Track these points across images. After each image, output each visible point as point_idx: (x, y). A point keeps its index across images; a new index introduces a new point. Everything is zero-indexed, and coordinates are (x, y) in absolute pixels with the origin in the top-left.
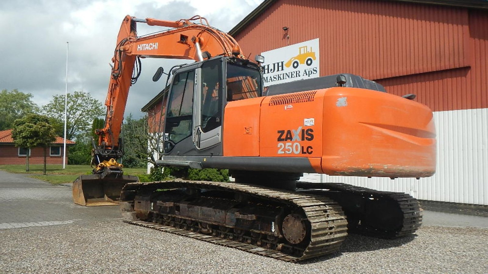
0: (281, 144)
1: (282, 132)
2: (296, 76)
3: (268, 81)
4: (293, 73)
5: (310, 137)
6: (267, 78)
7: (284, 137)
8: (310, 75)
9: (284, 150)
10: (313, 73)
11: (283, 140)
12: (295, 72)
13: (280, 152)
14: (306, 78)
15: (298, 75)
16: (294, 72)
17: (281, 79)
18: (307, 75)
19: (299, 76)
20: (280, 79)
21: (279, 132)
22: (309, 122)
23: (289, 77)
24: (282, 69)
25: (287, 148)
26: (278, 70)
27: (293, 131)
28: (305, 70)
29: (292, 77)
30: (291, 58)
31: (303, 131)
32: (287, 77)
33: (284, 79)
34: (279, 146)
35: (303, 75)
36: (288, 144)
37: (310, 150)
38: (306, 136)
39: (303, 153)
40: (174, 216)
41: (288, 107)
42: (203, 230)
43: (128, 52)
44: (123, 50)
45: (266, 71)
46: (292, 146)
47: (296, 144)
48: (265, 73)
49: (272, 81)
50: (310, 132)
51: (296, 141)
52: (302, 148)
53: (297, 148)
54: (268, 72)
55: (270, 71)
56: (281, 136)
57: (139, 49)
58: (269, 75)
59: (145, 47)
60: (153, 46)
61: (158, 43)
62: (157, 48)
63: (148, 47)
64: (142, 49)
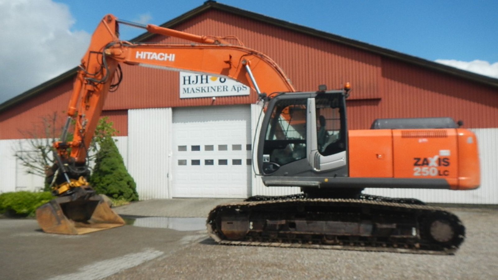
0: (416, 168)
1: (419, 159)
2: (223, 90)
3: (189, 91)
4: (219, 88)
5: (446, 164)
6: (188, 89)
7: (420, 162)
8: (239, 91)
9: (421, 172)
10: (243, 90)
11: (419, 165)
12: (222, 87)
13: (416, 174)
14: (235, 93)
15: (225, 90)
17: (205, 91)
18: (235, 90)
19: (227, 90)
20: (203, 91)
21: (415, 159)
22: (445, 153)
23: (215, 90)
24: (207, 82)
25: (424, 171)
26: (202, 82)
27: (430, 159)
28: (234, 87)
29: (218, 91)
31: (439, 159)
32: (213, 90)
33: (208, 91)
34: (415, 170)
35: (232, 91)
36: (425, 168)
37: (446, 173)
38: (442, 163)
39: (440, 175)
40: (288, 232)
41: (421, 140)
42: (328, 241)
43: (118, 58)
44: (110, 54)
45: (187, 82)
46: (428, 170)
47: (432, 168)
48: (184, 83)
49: (194, 92)
50: (446, 160)
51: (433, 166)
52: (439, 172)
53: (433, 171)
54: (189, 83)
55: (191, 82)
56: (417, 162)
57: (139, 57)
58: (190, 87)
59: (151, 55)
60: (166, 57)
61: (174, 55)
62: (173, 60)
63: (156, 57)
64: (144, 57)
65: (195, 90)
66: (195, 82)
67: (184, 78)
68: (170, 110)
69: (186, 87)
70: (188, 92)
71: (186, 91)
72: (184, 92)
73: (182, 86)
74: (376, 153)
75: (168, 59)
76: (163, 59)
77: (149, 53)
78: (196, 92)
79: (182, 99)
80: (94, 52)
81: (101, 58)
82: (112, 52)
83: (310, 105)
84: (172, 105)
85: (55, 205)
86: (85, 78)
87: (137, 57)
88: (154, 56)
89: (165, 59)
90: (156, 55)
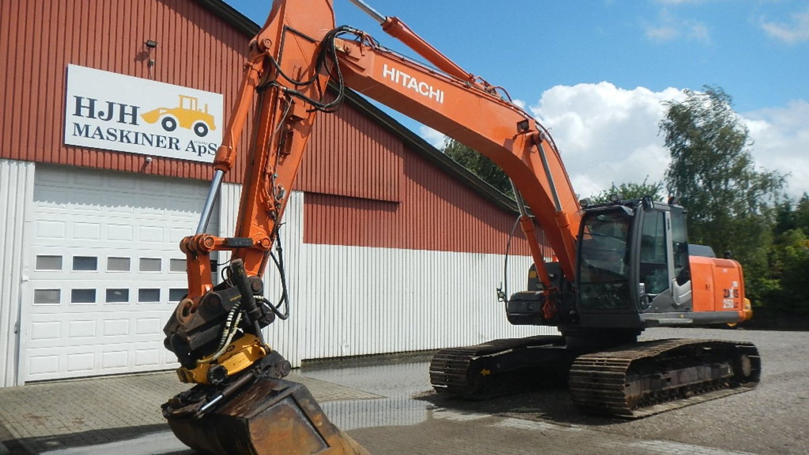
0: (725, 300)
1: (726, 291)
2: (168, 146)
3: (90, 134)
4: (161, 139)
5: (737, 295)
6: (87, 127)
8: (202, 154)
9: (727, 306)
10: (209, 153)
11: (726, 297)
12: (168, 139)
13: (725, 307)
14: (194, 157)
15: (173, 146)
16: (165, 137)
17: (129, 142)
18: (194, 151)
19: (177, 147)
20: (125, 139)
21: (724, 291)
22: (735, 284)
23: (151, 143)
24: (134, 122)
26: (122, 120)
28: (191, 143)
29: (158, 146)
30: (159, 106)
31: (734, 290)
32: (146, 141)
33: (136, 142)
34: (724, 302)
35: (187, 150)
37: (737, 306)
39: (735, 308)
41: (725, 270)
43: (354, 64)
44: (343, 51)
45: (85, 112)
46: (730, 303)
48: (78, 113)
49: (102, 138)
50: (737, 292)
51: (732, 299)
52: (734, 304)
53: (732, 305)
54: (91, 115)
55: (96, 114)
56: (725, 294)
57: (389, 76)
58: (94, 124)
59: (408, 81)
60: (432, 93)
61: (442, 93)
62: (442, 101)
63: (415, 87)
64: (397, 81)
65: (105, 134)
66: (106, 116)
67: (79, 100)
68: (32, 167)
69: (83, 121)
70: (87, 136)
71: (80, 133)
72: (77, 133)
73: (71, 119)
74: (706, 284)
75: (434, 97)
76: (426, 94)
77: (406, 76)
78: (108, 139)
79: (67, 146)
80: (294, 32)
81: (310, 50)
82: (347, 49)
83: (668, 220)
84: (40, 158)
85: (307, 401)
86: (282, 87)
87: (385, 75)
88: (413, 84)
89: (431, 96)
90: (415, 83)
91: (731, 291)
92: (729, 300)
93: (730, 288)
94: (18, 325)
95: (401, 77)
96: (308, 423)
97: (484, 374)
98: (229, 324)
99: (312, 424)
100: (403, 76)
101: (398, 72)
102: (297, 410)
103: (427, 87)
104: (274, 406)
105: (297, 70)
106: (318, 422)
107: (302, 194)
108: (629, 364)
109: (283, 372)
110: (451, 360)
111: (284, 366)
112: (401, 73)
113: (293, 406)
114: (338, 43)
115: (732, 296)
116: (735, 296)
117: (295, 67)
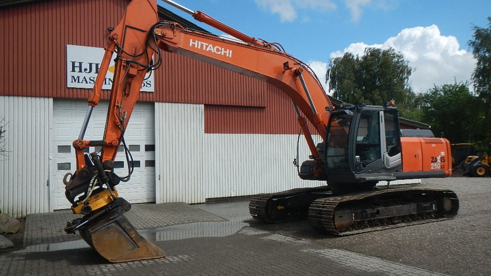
0: (432, 164)
1: (433, 158)
6: (78, 77)
8: (142, 87)
9: (434, 167)
10: (147, 86)
11: (433, 162)
13: (432, 168)
21: (432, 158)
22: (443, 154)
25: (435, 166)
26: (97, 72)
27: (437, 157)
31: (441, 158)
34: (432, 165)
37: (444, 167)
39: (441, 168)
40: (376, 218)
41: (433, 145)
42: (396, 221)
43: (170, 42)
44: (161, 35)
45: (77, 69)
46: (437, 165)
47: (438, 164)
48: (73, 70)
49: (87, 83)
50: (444, 158)
51: (439, 163)
52: (441, 166)
53: (439, 167)
54: (80, 71)
55: (83, 70)
56: (433, 160)
57: (194, 45)
58: (82, 75)
59: (207, 47)
60: (223, 52)
61: (231, 51)
62: (230, 56)
63: (212, 49)
64: (199, 47)
65: (88, 80)
66: (88, 71)
67: (73, 63)
68: (51, 100)
69: (76, 74)
70: (79, 82)
71: (75, 81)
72: (73, 81)
73: (70, 74)
74: (415, 154)
75: (225, 54)
76: (220, 53)
77: (205, 44)
78: (90, 83)
79: (69, 88)
80: (132, 28)
81: (142, 36)
82: (164, 34)
83: (382, 116)
84: (55, 95)
85: (126, 224)
86: (123, 59)
87: (191, 45)
88: (210, 48)
89: (223, 54)
90: (212, 47)
91: (439, 158)
92: (436, 164)
93: (438, 156)
94: (48, 182)
95: (202, 45)
96: (126, 235)
97: (279, 209)
98: (91, 185)
99: (129, 236)
100: (203, 44)
101: (200, 42)
102: (120, 229)
103: (220, 49)
104: (106, 227)
105: (134, 49)
106: (132, 235)
107: (203, 106)
108: (337, 204)
109: (126, 208)
110: (259, 200)
111: (127, 206)
112: (202, 43)
113: (118, 227)
114: (158, 31)
115: (439, 161)
116: (441, 161)
117: (133, 47)
